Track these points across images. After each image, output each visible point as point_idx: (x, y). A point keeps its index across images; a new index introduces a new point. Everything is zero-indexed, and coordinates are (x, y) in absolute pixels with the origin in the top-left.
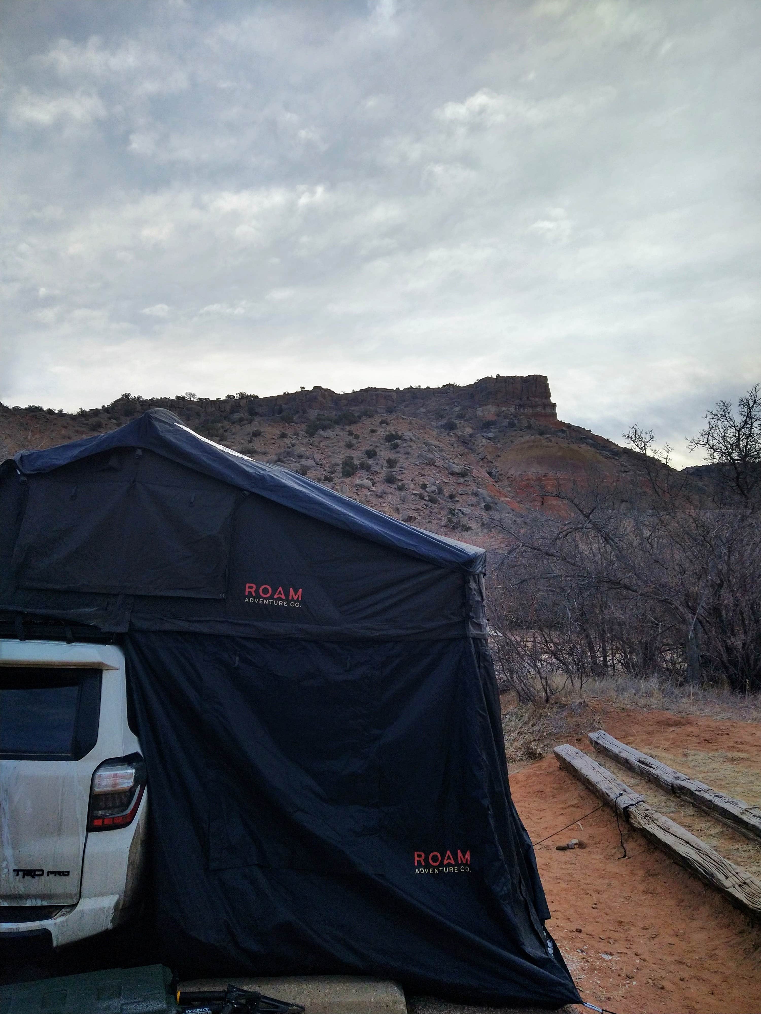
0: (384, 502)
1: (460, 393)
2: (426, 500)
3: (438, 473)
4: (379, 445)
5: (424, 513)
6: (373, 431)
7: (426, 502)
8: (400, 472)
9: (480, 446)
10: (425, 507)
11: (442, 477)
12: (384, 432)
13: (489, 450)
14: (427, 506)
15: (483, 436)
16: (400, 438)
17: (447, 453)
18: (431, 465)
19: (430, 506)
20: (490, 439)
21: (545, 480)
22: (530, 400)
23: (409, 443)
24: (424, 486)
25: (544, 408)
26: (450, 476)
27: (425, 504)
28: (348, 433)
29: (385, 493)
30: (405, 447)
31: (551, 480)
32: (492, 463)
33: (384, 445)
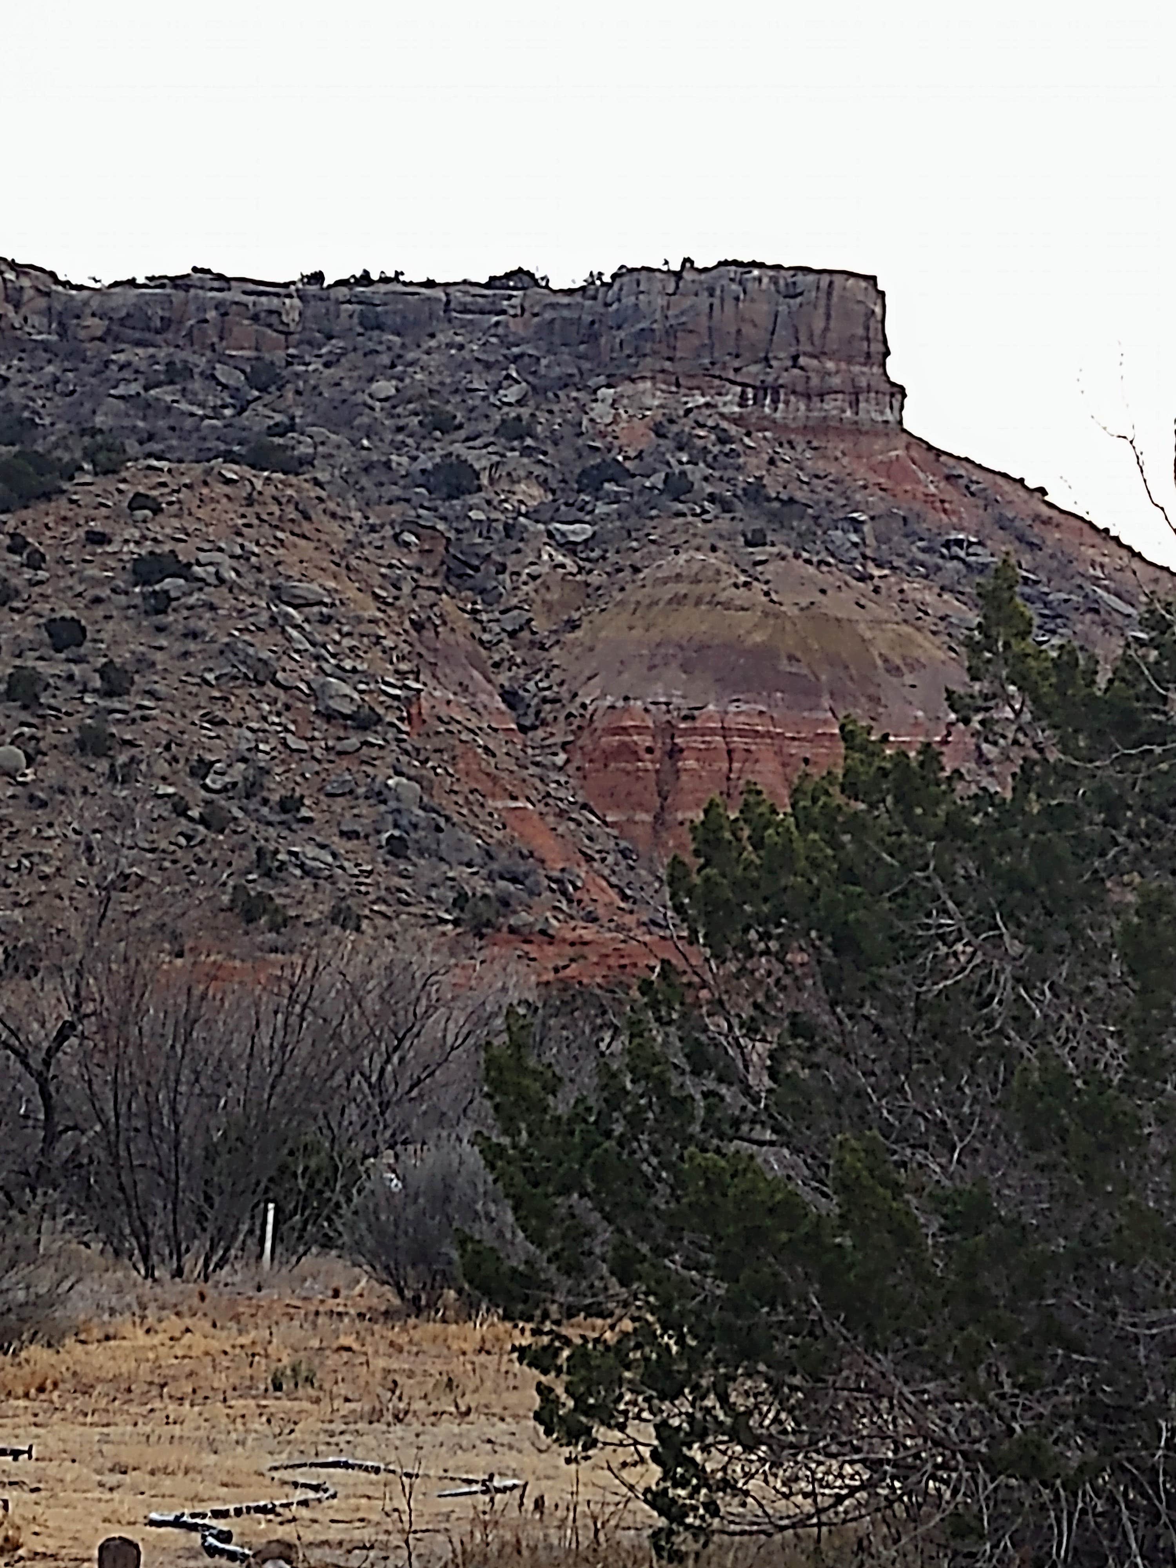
0: (50, 825)
1: (548, 315)
2: (191, 819)
3: (279, 714)
4: (105, 593)
5: (174, 862)
6: (98, 539)
7: (191, 825)
8: (138, 713)
9: (524, 577)
10: (182, 841)
11: (287, 730)
12: (137, 543)
13: (548, 597)
14: (189, 838)
15: (550, 535)
16: (184, 571)
17: (346, 629)
18: (261, 684)
19: (198, 839)
20: (570, 548)
21: (685, 732)
22: (802, 368)
23: (210, 594)
24: (201, 769)
25: (855, 404)
26: (318, 722)
27: (181, 834)
28: (8, 541)
29: (62, 791)
30: (190, 608)
31: (703, 735)
32: (542, 647)
33: (126, 593)
